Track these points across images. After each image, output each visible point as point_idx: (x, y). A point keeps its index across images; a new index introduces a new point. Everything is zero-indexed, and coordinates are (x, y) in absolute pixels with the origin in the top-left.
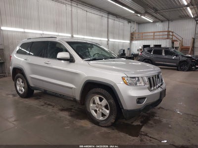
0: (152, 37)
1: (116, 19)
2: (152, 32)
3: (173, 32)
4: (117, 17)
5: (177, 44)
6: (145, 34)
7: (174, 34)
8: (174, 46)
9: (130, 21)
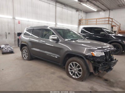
0: (95, 23)
1: (64, 7)
2: (95, 19)
3: (112, 19)
4: (65, 6)
5: (115, 29)
6: (90, 21)
7: (113, 20)
8: (113, 30)
9: (77, 10)
